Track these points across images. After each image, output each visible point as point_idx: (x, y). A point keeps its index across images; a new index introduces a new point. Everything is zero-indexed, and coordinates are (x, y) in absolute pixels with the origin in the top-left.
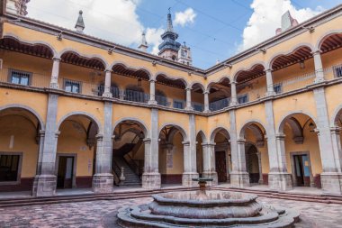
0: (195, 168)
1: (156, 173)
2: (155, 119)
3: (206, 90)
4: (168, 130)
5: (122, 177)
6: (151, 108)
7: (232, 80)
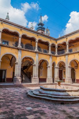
0: (52, 76)
1: (37, 77)
2: (37, 57)
3: (56, 47)
4: (41, 61)
5: (24, 79)
6: (36, 53)
7: (67, 43)
